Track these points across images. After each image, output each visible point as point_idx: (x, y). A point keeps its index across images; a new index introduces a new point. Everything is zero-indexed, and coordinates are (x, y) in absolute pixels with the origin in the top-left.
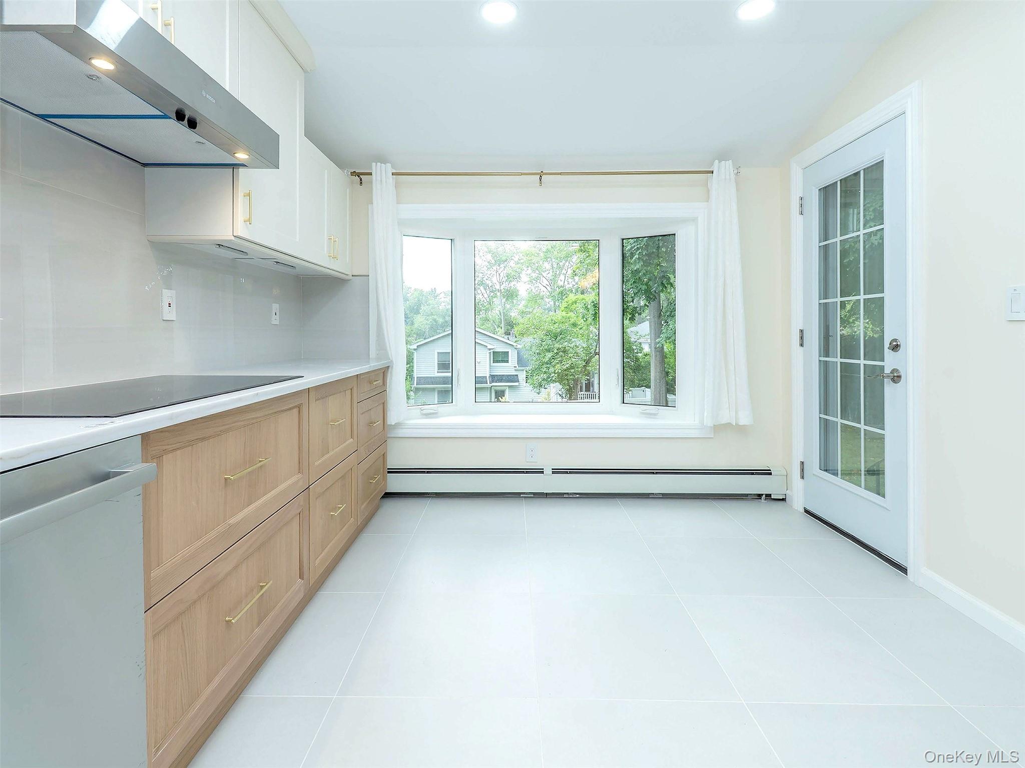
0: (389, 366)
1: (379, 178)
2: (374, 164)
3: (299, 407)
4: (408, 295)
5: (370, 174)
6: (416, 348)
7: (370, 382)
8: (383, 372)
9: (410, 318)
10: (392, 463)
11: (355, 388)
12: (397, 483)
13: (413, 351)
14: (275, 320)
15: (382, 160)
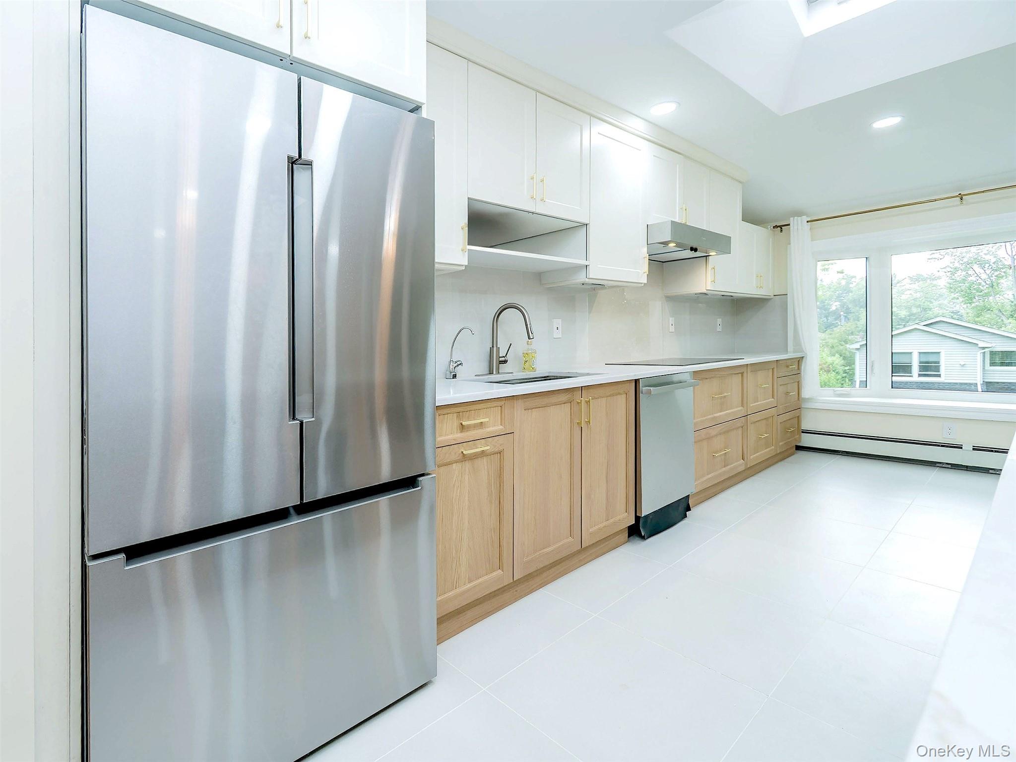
0: (803, 357)
1: (796, 227)
2: (792, 219)
3: (742, 374)
4: (851, 286)
5: (789, 225)
6: (859, 347)
7: (787, 366)
8: (798, 361)
9: (854, 313)
10: (804, 427)
11: (775, 370)
12: (808, 441)
13: (855, 351)
14: (719, 329)
15: (798, 213)
